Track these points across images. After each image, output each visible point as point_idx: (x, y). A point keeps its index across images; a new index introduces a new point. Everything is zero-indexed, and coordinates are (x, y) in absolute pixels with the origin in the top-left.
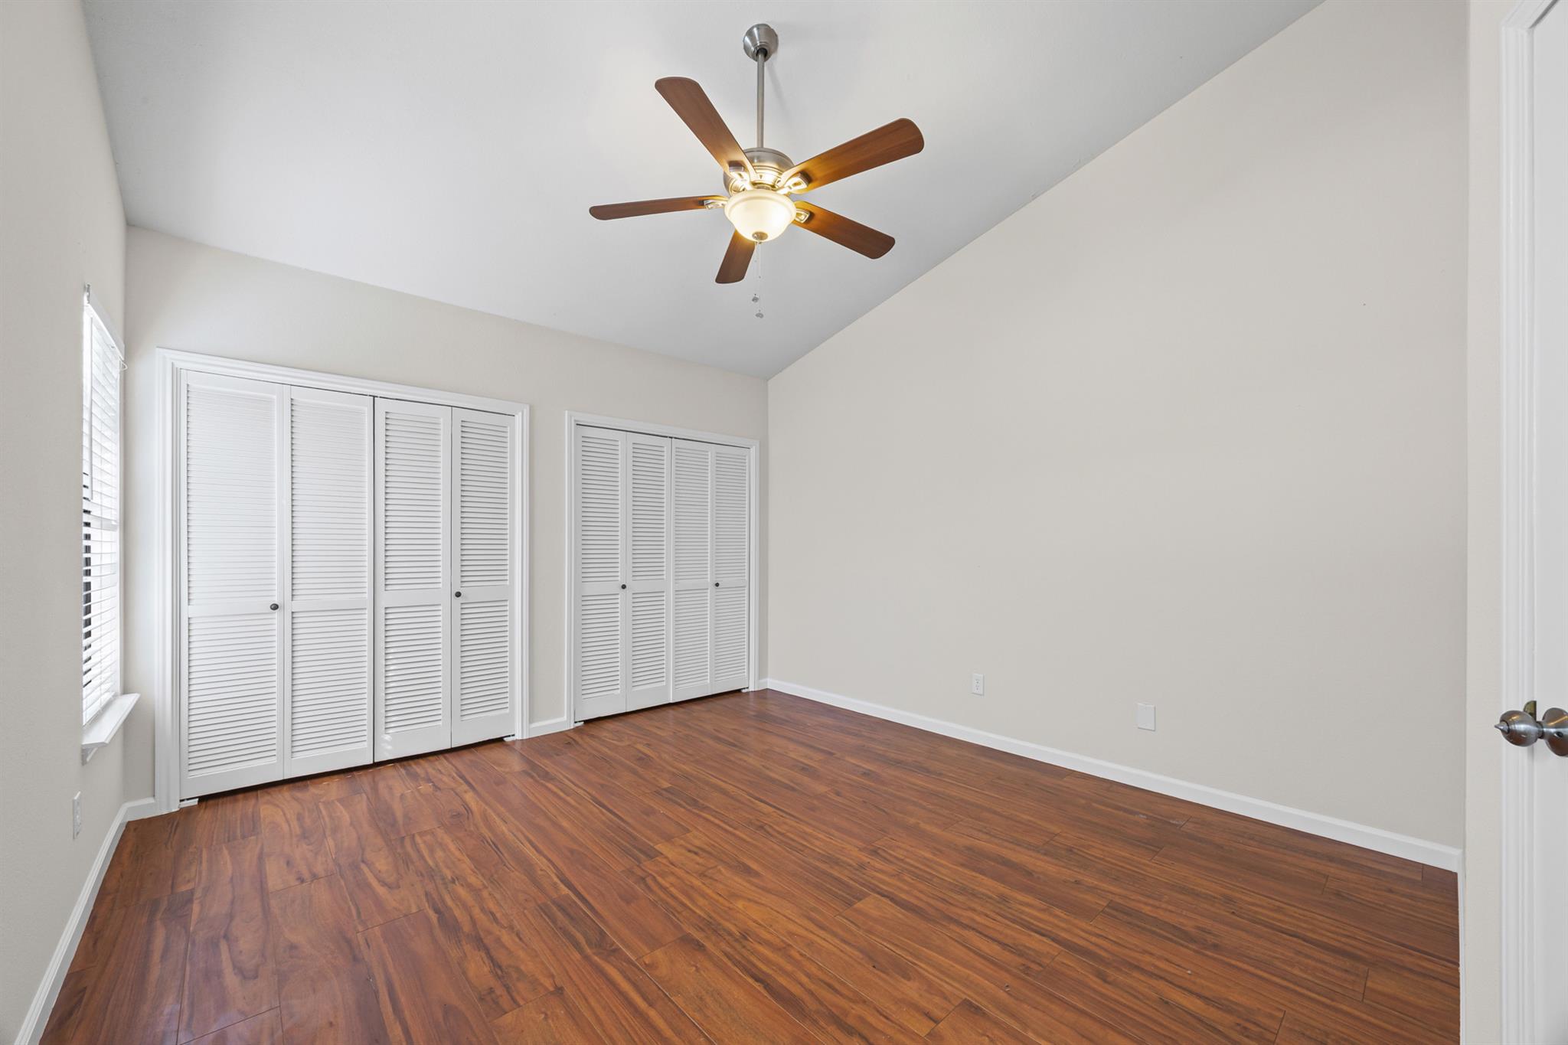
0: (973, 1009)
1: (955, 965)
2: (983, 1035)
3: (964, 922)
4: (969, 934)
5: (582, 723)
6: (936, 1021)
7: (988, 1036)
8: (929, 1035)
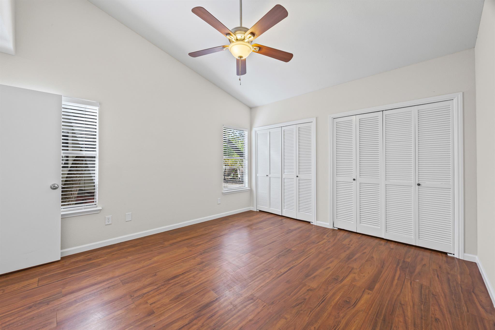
0: (150, 314)
1: (171, 313)
2: (139, 314)
3: (195, 321)
4: (187, 321)
5: (337, 228)
6: (151, 304)
7: (138, 315)
8: (147, 302)
